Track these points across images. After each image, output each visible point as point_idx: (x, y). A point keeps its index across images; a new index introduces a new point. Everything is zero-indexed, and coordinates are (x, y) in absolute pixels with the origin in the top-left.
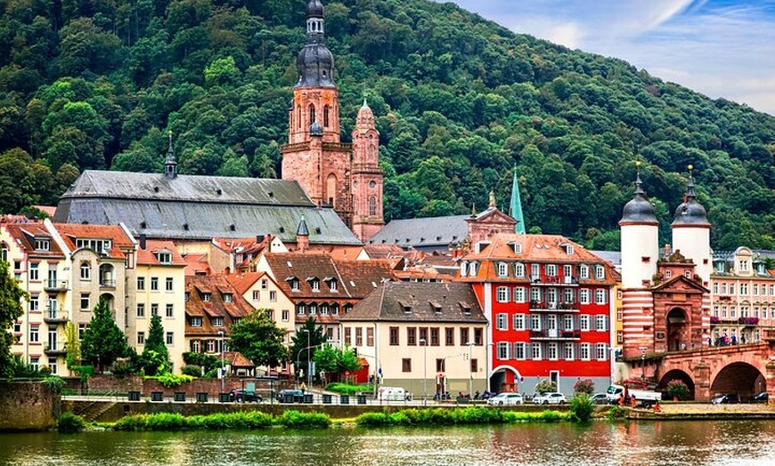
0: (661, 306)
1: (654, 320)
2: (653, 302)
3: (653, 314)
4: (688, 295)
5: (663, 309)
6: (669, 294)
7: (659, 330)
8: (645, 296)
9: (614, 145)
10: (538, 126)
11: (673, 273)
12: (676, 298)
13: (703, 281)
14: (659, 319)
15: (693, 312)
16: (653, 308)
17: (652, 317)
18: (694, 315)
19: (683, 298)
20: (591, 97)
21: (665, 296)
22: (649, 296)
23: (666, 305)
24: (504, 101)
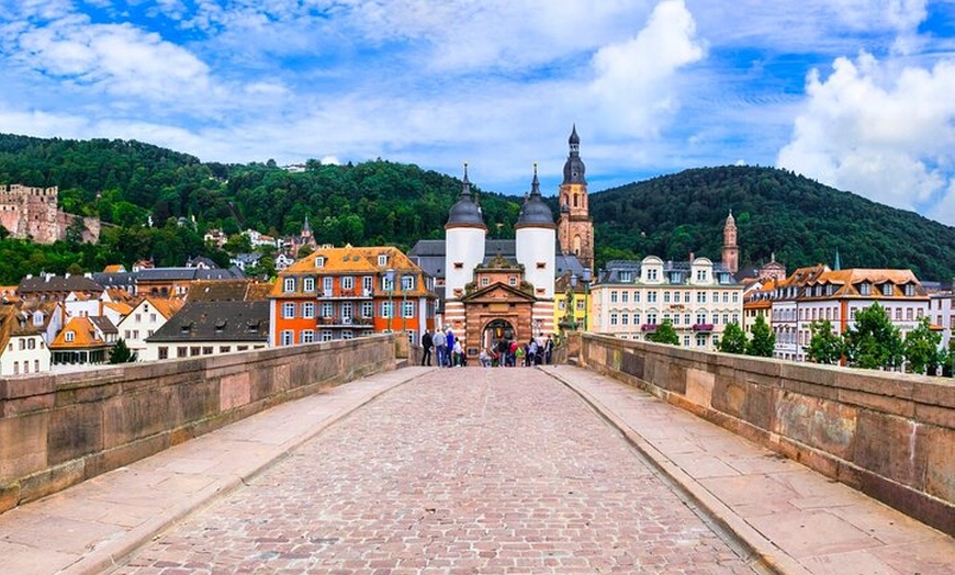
0: (474, 318)
1: (465, 334)
2: (465, 314)
3: (465, 328)
4: (513, 304)
5: (478, 321)
6: (486, 305)
7: (471, 345)
8: (456, 307)
9: (902, 243)
10: (869, 236)
11: (492, 280)
12: (493, 308)
13: (535, 288)
14: (471, 333)
15: (519, 324)
16: (466, 321)
17: (464, 331)
18: (520, 327)
19: (505, 308)
20: (895, 225)
21: (481, 306)
22: (460, 307)
23: (482, 316)
24: (858, 226)
